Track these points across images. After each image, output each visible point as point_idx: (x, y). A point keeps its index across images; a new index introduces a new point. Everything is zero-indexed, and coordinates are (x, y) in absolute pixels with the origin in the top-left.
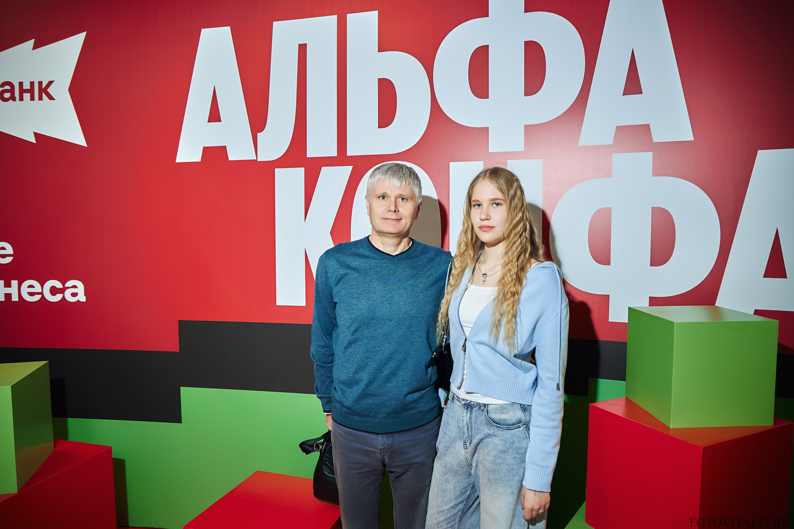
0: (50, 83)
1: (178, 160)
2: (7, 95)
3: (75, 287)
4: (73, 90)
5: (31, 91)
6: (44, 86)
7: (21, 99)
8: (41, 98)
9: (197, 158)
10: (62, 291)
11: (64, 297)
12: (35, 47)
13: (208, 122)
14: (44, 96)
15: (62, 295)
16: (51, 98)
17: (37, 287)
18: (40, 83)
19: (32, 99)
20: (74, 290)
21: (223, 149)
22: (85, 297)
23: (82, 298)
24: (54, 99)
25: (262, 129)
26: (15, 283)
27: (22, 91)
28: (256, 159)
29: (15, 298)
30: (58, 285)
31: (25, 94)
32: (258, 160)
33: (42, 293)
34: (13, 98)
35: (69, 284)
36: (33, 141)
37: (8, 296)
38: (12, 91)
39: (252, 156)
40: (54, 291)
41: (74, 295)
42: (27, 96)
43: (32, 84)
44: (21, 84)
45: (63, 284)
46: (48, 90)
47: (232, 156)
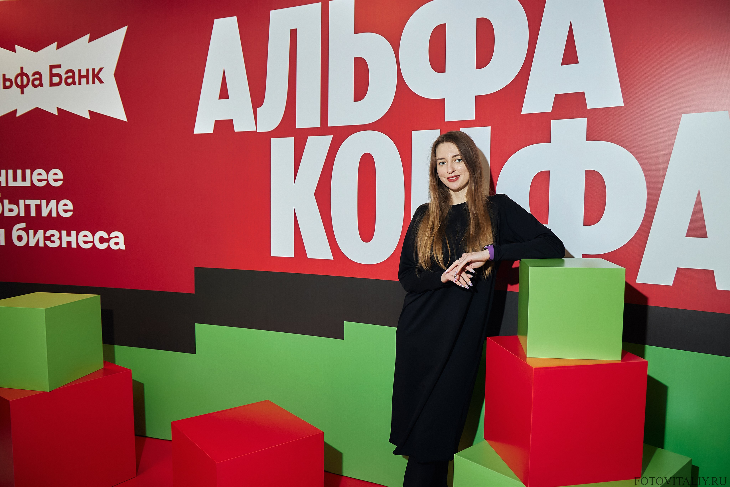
0: (101, 69)
1: (196, 132)
2: (70, 81)
3: (117, 237)
4: (117, 75)
5: (87, 77)
6: (96, 72)
7: (80, 83)
8: (94, 82)
9: (210, 130)
10: (108, 240)
11: (109, 246)
12: (90, 40)
13: (219, 99)
14: (96, 79)
15: (108, 244)
16: (101, 82)
17: (90, 238)
18: (94, 70)
19: (88, 83)
20: (116, 240)
21: (230, 122)
22: (124, 246)
23: (122, 246)
24: (104, 83)
25: (261, 105)
26: (74, 233)
27: (81, 77)
28: (256, 130)
29: (74, 245)
30: (105, 235)
31: (82, 80)
32: (258, 132)
33: (93, 242)
34: (74, 83)
35: (113, 234)
36: (89, 118)
37: (69, 243)
38: (73, 77)
39: (252, 128)
40: (102, 240)
41: (117, 244)
42: (84, 80)
43: (88, 70)
44: (80, 71)
45: (109, 235)
46: (99, 75)
47: (237, 129)
